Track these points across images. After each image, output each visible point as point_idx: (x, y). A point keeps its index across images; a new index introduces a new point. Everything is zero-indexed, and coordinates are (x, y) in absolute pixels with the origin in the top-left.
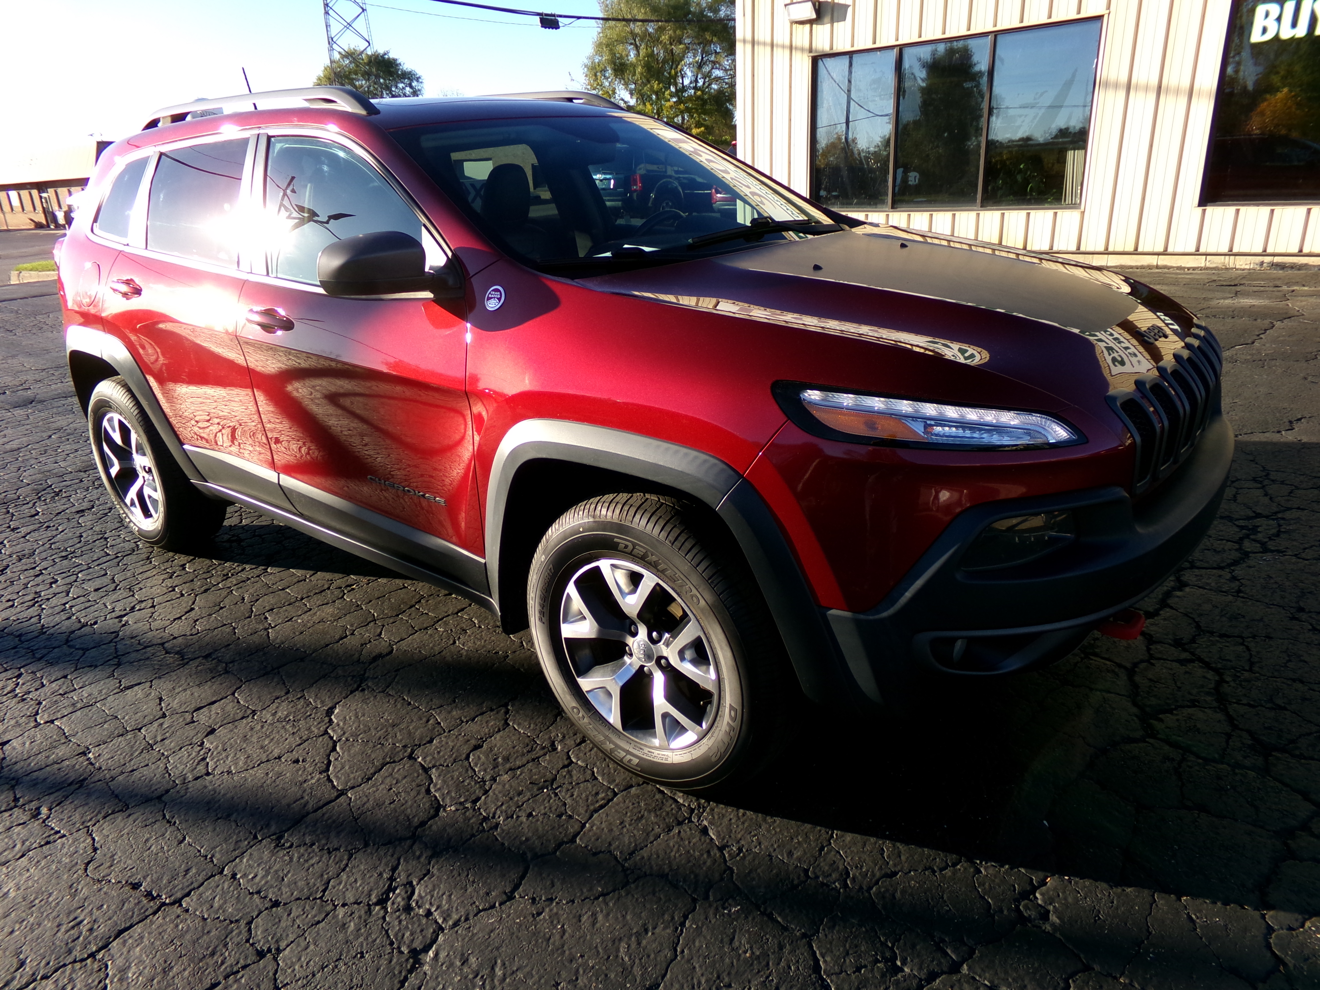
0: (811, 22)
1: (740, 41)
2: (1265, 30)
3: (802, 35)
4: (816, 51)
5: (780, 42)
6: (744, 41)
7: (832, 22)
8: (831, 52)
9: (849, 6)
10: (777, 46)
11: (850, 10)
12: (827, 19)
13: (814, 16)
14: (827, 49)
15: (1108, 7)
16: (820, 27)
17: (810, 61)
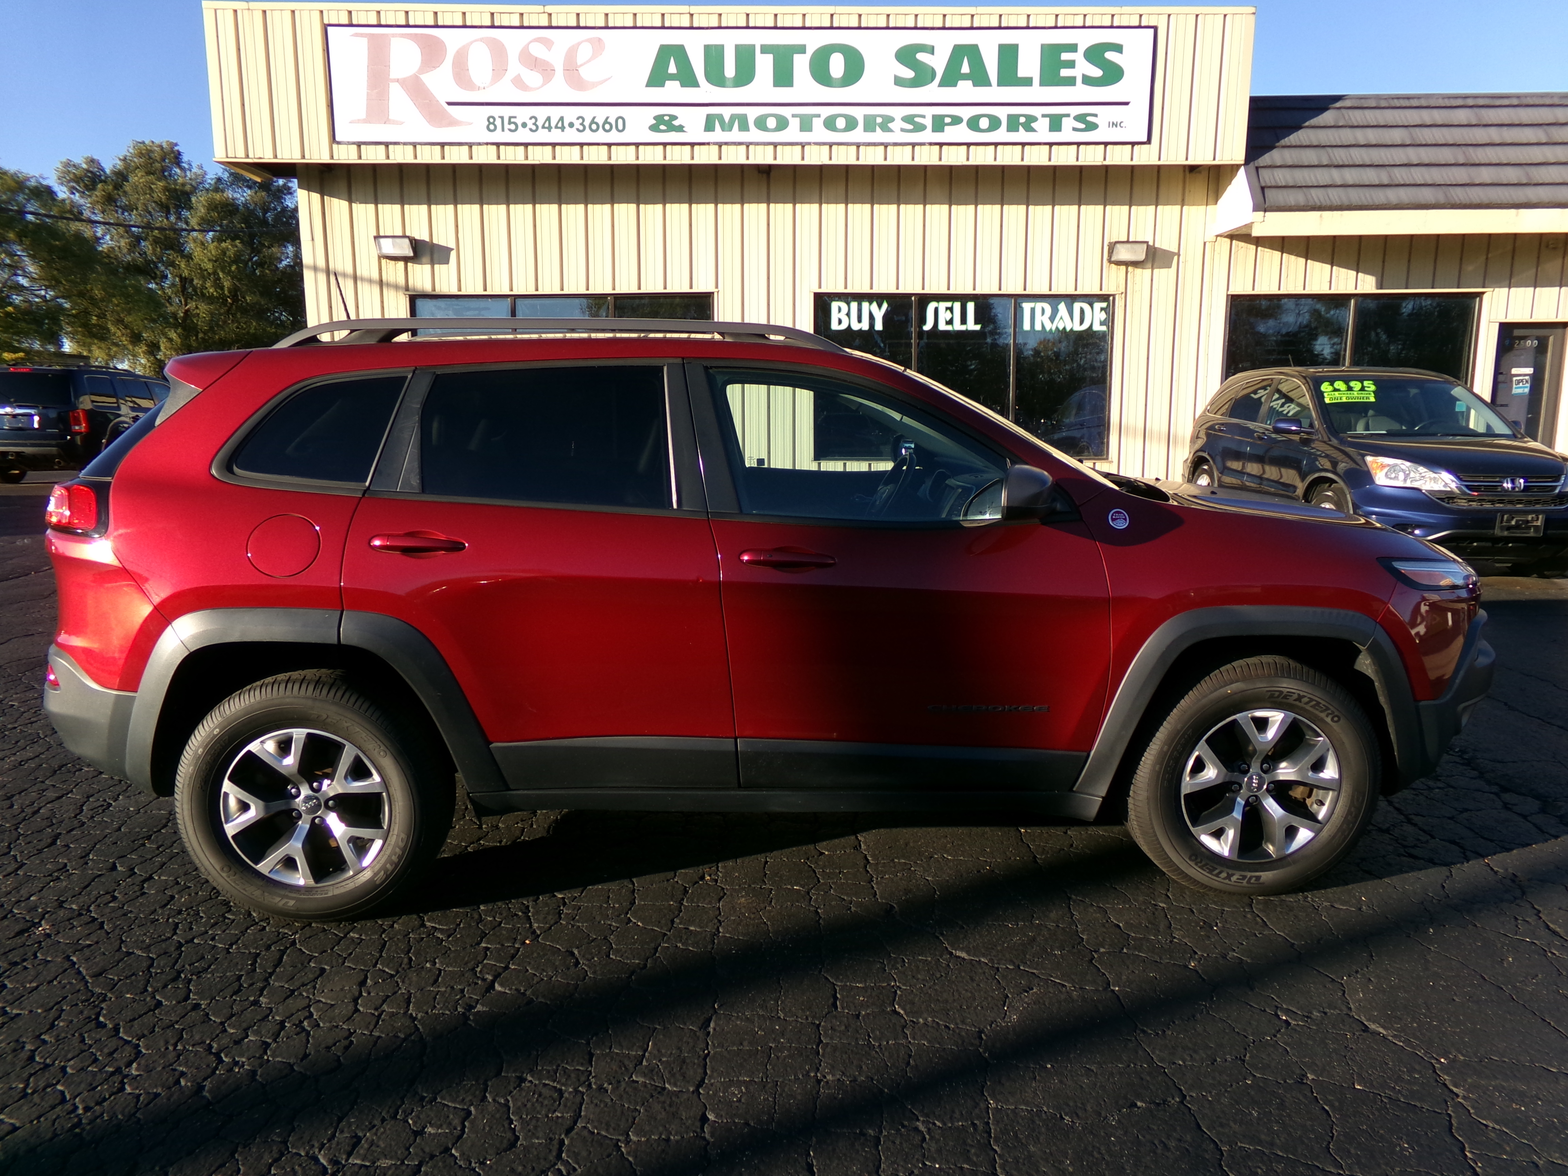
0: (406, 259)
1: (308, 267)
2: (840, 322)
3: (395, 272)
4: (414, 290)
5: (366, 274)
6: (315, 269)
7: (432, 263)
8: (434, 293)
9: (452, 249)
10: (362, 279)
11: (453, 254)
12: (426, 259)
13: (411, 254)
14: (428, 288)
15: (717, 287)
16: (417, 267)
17: (408, 299)
